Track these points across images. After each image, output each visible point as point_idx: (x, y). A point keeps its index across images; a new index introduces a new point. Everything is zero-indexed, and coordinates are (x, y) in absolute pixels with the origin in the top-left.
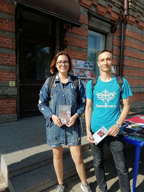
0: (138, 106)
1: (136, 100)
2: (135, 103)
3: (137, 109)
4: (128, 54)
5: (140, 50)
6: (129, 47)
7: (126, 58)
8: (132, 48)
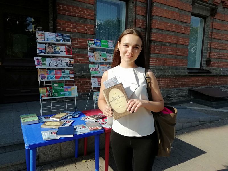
1: (172, 86)
2: (170, 89)
3: (172, 97)
4: (157, 26)
5: (178, 21)
6: (158, 17)
7: (154, 31)
8: (163, 18)
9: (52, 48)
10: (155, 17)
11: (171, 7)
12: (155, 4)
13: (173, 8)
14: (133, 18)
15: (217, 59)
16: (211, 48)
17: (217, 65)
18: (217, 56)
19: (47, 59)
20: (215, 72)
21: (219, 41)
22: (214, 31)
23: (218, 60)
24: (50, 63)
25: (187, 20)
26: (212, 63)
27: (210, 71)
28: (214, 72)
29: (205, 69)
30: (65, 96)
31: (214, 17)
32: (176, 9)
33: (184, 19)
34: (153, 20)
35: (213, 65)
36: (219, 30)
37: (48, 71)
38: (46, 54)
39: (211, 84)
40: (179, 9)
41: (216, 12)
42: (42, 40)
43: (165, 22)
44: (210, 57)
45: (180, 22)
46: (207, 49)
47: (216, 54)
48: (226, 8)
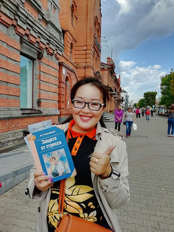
0: (9, 137)
1: (5, 129)
2: (4, 134)
3: (7, 142)
5: (7, 57)
15: (46, 99)
16: (40, 89)
17: (46, 106)
20: (46, 112)
21: (47, 83)
25: (16, 58)
26: (42, 104)
27: (41, 111)
32: (4, 43)
33: (13, 56)
36: (45, 74)
40: (7, 45)
44: (40, 98)
45: (9, 59)
46: (37, 90)
47: (45, 96)
48: (49, 54)
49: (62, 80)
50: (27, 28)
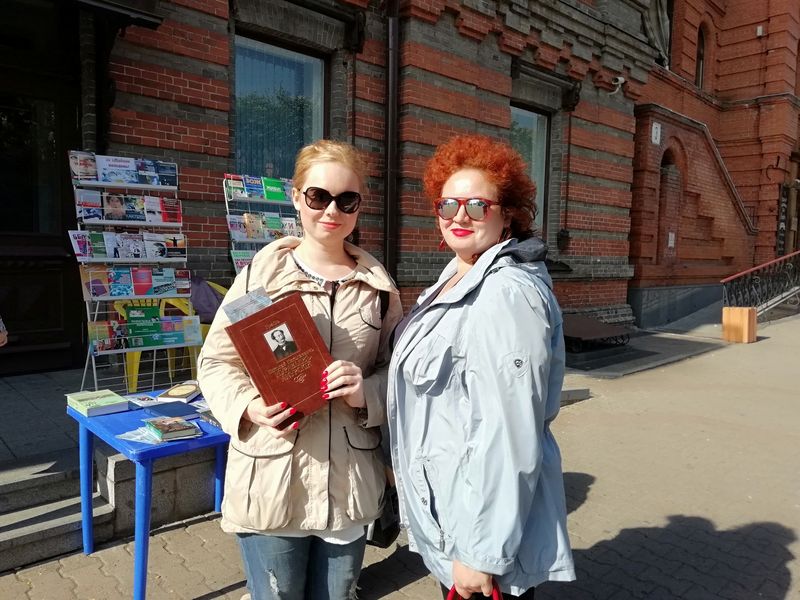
4: (419, 134)
5: (476, 121)
6: (420, 108)
7: (408, 149)
8: (434, 112)
9: (119, 203)
10: (410, 109)
11: (454, 82)
12: (409, 71)
13: (460, 84)
14: (348, 110)
15: (584, 230)
16: (567, 199)
17: (585, 249)
18: (586, 223)
19: (107, 236)
20: (583, 267)
21: (589, 180)
22: (574, 151)
23: (587, 234)
24: (116, 246)
25: (500, 119)
26: (573, 244)
27: (568, 267)
28: (579, 270)
29: (555, 260)
30: (165, 344)
31: (573, 113)
32: (469, 87)
33: (492, 116)
34: (406, 117)
35: (577, 249)
36: (587, 151)
37: (113, 273)
38: (104, 222)
39: (571, 302)
40: (478, 88)
41: (578, 100)
42: (90, 179)
43: (440, 125)
44: (566, 226)
45: (480, 125)
46: (559, 203)
47: (584, 218)
48: (602, 88)
49: (650, 164)
50: (532, 28)
